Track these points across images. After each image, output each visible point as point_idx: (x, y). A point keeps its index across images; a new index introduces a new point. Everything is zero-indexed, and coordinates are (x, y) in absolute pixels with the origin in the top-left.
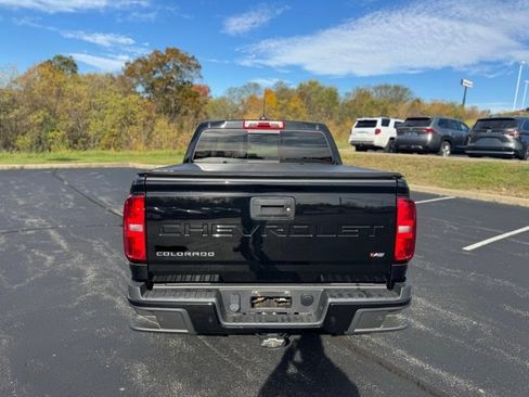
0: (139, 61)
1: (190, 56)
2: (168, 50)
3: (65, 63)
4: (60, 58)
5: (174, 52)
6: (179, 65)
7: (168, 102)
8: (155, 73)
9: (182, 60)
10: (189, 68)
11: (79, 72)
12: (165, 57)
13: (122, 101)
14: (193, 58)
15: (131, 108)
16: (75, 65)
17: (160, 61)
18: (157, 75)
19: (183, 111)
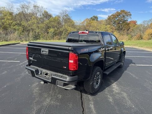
0: (112, 15)
1: (128, 12)
2: (121, 11)
3: (95, 18)
4: (94, 16)
5: (123, 11)
6: (124, 15)
7: (119, 27)
8: (116, 18)
9: (125, 13)
10: (127, 16)
11: (98, 20)
12: (120, 13)
13: (105, 27)
14: (129, 12)
15: (107, 29)
16: (97, 18)
17: (118, 14)
18: (117, 19)
19: (123, 29)
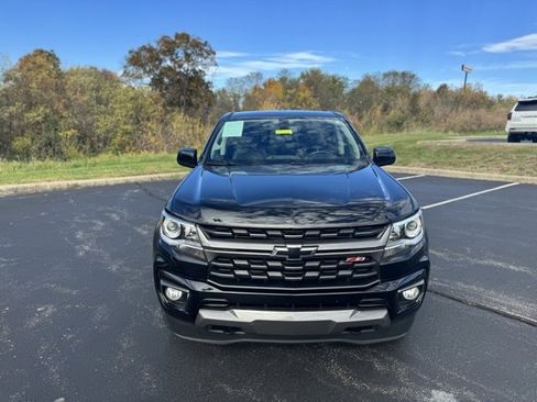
0: (144, 48)
1: (203, 42)
2: (177, 36)
4: (41, 52)
5: (184, 37)
6: (189, 52)
8: (161, 61)
9: (193, 46)
10: (202, 55)
12: (174, 42)
14: (206, 44)
16: (57, 59)
18: (165, 64)
